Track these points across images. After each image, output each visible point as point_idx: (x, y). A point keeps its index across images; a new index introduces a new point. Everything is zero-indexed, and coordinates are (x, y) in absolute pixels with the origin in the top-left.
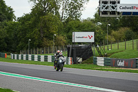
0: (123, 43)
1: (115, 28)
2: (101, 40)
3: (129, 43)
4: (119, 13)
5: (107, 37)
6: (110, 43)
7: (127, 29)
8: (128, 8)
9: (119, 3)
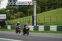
0: (19, 19)
1: (16, 12)
2: (9, 18)
3: (22, 19)
4: (17, 6)
5: (12, 16)
6: (13, 19)
7: (21, 13)
8: (21, 3)
9: (17, 1)
